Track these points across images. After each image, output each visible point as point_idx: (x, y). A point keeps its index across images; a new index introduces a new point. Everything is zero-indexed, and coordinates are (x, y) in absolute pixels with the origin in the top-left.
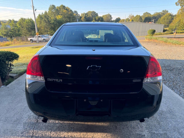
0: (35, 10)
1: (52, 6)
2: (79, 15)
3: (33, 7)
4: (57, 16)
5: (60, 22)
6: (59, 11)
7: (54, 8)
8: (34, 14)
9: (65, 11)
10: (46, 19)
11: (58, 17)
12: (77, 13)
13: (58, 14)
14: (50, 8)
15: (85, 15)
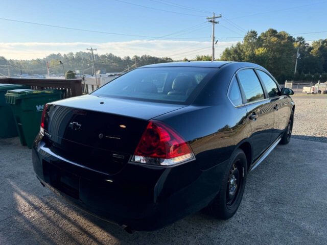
0: (215, 42)
1: (252, 32)
2: (308, 45)
3: (214, 37)
4: (257, 49)
5: (260, 59)
6: (262, 40)
7: (253, 37)
8: (213, 49)
9: (274, 39)
10: (236, 56)
11: (259, 51)
12: (304, 42)
13: (261, 46)
14: (246, 36)
15: (321, 44)
